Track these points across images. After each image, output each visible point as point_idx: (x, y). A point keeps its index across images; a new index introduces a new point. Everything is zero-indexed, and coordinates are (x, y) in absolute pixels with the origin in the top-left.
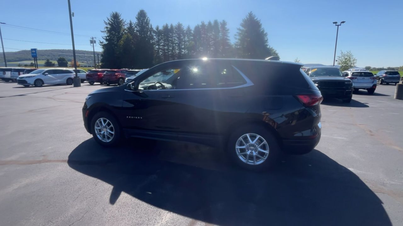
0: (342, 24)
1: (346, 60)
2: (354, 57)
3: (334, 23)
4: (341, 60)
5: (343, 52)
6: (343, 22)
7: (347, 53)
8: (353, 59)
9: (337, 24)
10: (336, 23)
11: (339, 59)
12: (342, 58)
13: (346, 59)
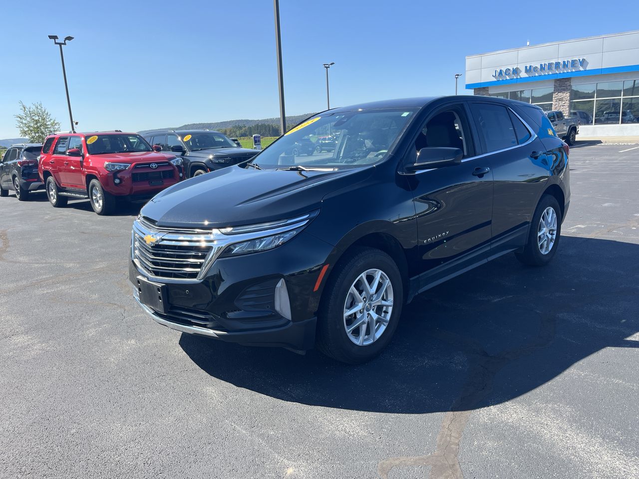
0: (67, 41)
1: (37, 124)
2: (51, 117)
3: (51, 37)
4: (25, 124)
5: (28, 106)
6: (69, 38)
7: (34, 107)
8: (52, 121)
9: (57, 41)
10: (55, 37)
11: (22, 123)
12: (28, 119)
13: (37, 122)
